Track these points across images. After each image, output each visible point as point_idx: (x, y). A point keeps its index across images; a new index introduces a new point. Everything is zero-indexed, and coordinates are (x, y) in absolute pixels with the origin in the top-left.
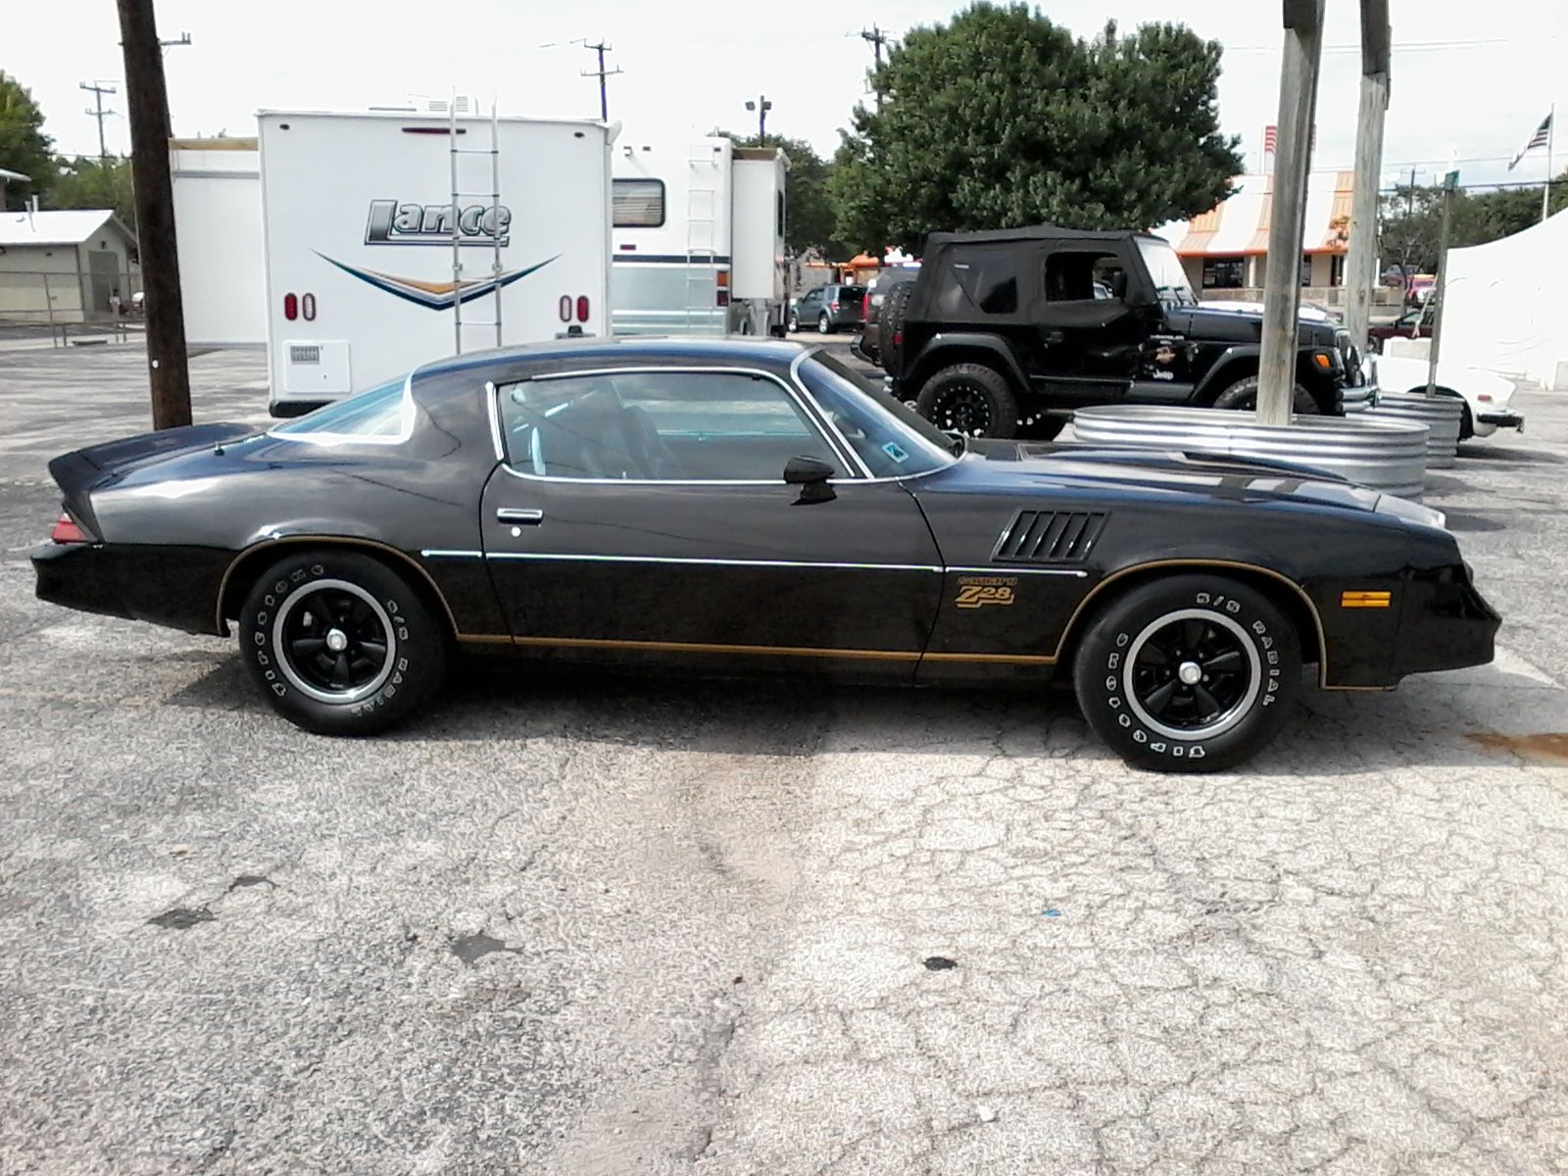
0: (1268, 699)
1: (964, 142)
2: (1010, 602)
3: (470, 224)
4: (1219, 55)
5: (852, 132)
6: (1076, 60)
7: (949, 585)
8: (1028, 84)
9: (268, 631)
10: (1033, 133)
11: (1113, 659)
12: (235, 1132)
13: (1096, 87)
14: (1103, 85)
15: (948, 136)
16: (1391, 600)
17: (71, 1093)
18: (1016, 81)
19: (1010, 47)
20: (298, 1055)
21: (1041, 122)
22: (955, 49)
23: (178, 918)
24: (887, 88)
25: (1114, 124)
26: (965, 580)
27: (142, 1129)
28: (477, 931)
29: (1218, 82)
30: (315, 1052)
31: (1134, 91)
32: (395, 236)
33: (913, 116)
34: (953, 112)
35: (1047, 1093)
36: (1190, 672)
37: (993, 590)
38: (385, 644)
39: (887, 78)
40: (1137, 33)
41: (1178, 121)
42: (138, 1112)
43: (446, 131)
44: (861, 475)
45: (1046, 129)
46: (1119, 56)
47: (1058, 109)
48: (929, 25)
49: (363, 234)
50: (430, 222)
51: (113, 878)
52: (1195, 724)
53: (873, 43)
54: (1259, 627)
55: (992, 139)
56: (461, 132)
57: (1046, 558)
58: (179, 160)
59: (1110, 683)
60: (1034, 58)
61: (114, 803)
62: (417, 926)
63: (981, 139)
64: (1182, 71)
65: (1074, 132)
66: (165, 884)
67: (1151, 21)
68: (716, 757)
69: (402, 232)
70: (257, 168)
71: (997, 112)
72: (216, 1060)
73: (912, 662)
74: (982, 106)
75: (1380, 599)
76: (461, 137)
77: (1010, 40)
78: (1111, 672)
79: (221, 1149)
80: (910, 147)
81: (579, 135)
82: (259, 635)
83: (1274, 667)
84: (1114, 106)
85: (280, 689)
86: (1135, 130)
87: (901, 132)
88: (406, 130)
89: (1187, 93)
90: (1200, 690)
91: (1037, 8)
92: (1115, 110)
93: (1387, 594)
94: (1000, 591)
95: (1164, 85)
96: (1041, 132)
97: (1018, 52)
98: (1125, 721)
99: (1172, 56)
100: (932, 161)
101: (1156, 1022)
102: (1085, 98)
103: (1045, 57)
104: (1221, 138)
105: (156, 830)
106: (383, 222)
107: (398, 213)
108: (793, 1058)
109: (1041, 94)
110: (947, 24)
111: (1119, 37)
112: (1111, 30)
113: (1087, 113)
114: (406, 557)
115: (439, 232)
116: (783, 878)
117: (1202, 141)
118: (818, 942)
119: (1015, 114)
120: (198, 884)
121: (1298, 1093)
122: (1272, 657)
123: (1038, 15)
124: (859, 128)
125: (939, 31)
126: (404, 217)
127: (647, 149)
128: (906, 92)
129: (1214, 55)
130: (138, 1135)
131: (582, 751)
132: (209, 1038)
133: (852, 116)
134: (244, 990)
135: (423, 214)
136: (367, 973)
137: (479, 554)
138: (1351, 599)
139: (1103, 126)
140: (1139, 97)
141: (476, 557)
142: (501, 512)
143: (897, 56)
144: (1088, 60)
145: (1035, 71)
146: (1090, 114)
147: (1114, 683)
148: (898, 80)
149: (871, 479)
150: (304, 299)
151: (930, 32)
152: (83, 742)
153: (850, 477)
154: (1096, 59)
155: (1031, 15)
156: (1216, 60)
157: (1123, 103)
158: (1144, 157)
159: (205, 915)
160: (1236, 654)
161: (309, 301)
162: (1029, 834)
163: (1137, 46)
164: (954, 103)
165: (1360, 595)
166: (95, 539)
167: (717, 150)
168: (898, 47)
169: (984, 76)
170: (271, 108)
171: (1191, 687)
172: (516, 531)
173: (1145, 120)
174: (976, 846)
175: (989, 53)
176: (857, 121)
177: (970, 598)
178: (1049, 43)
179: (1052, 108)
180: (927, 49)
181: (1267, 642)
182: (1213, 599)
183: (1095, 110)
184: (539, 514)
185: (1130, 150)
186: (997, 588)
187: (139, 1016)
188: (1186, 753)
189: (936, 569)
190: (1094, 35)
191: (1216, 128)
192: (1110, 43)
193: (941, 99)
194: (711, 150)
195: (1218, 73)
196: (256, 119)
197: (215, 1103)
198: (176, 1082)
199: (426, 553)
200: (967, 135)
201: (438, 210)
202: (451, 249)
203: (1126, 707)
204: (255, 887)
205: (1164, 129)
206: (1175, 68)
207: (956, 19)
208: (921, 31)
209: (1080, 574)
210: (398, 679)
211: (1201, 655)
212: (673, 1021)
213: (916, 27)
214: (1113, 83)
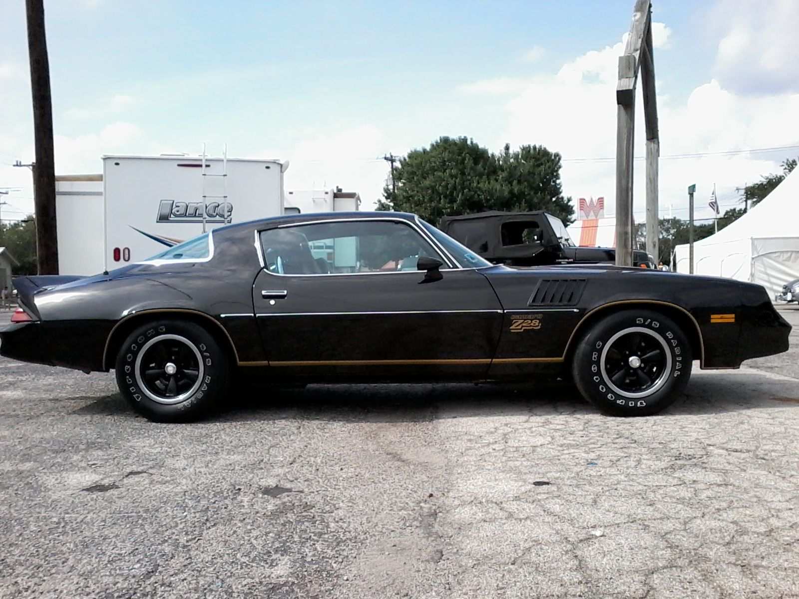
0: (676, 374)
1: (439, 202)
2: (539, 327)
3: (211, 212)
4: (560, 159)
5: (384, 200)
6: (490, 163)
7: (506, 320)
8: (469, 174)
9: (133, 364)
10: (472, 197)
11: (595, 356)
12: (159, 565)
13: (502, 175)
14: (505, 174)
15: (431, 200)
16: (736, 318)
17: (54, 555)
18: (463, 173)
19: (460, 157)
20: (187, 534)
21: (476, 192)
22: (433, 159)
23: (99, 488)
24: (400, 179)
25: (511, 192)
26: (514, 317)
27: (101, 566)
28: (275, 485)
29: (560, 172)
30: (196, 532)
31: (520, 176)
32: (172, 218)
33: (413, 191)
34: (433, 188)
35: (627, 524)
36: (634, 361)
37: (530, 321)
38: (198, 370)
39: (400, 174)
40: (520, 150)
41: (543, 190)
42: (97, 560)
43: (200, 166)
44: (455, 267)
45: (479, 195)
46: (512, 160)
47: (484, 185)
48: (420, 149)
49: (155, 216)
50: (191, 211)
51: (56, 475)
52: (639, 390)
53: (390, 162)
54: (669, 335)
55: (453, 201)
56: (207, 166)
57: (557, 303)
58: (60, 186)
59: (594, 368)
60: (471, 162)
61: (50, 448)
62: (239, 485)
63: (448, 200)
64: (542, 167)
65: (492, 196)
66: (87, 476)
67: (526, 144)
68: (380, 424)
69: (176, 216)
70: (102, 190)
71: (455, 188)
72: (138, 537)
73: (487, 364)
74: (446, 186)
75: (730, 318)
76: (208, 168)
77: (460, 154)
78: (594, 362)
79: (153, 572)
80: (413, 206)
81: (268, 168)
82: (127, 367)
83: (678, 356)
84: (511, 183)
85: (138, 397)
86: (522, 194)
87: (408, 199)
88: (179, 165)
89: (545, 177)
90: (640, 372)
91: (471, 139)
92: (511, 185)
93: (733, 316)
94: (533, 321)
95: (534, 174)
96: (476, 196)
97: (464, 159)
98: (602, 389)
99: (537, 159)
100: (424, 212)
101: (671, 497)
102: (497, 180)
103: (476, 162)
104: (562, 198)
105: (75, 458)
106: (166, 211)
107: (174, 206)
108: (476, 521)
109: (476, 179)
110: (428, 148)
111: (511, 151)
112: (507, 148)
113: (498, 187)
114: (213, 319)
115: (195, 216)
116: (439, 460)
117: (554, 199)
118: (469, 480)
119: (463, 189)
120: (106, 475)
121: (765, 517)
122: (677, 351)
123: (472, 142)
124: (387, 198)
125: (425, 151)
126: (177, 208)
127: (291, 193)
128: (410, 180)
129: (557, 158)
130: (100, 568)
131: (306, 424)
132: (131, 530)
133: (383, 192)
134: (147, 511)
135: (187, 206)
136: (217, 502)
137: (253, 315)
138: (716, 319)
139: (506, 193)
140: (522, 179)
141: (251, 316)
142: (264, 293)
143: (404, 163)
144: (497, 162)
145: (472, 168)
146: (499, 187)
147: (596, 368)
148: (405, 175)
149: (461, 269)
150: (124, 250)
151: (421, 153)
152: (27, 429)
153: (450, 268)
154: (501, 163)
155: (469, 142)
156: (559, 161)
157: (515, 182)
158: (527, 207)
159: (113, 486)
160: (658, 351)
161: (127, 251)
162: (565, 439)
163: (520, 157)
164: (433, 184)
165: (719, 316)
166: (37, 319)
167: (327, 193)
168: (405, 159)
169: (447, 171)
170: (110, 154)
171: (635, 370)
172: (272, 302)
173: (526, 189)
174: (539, 444)
175: (449, 161)
176: (386, 195)
177: (517, 326)
178: (478, 155)
179: (481, 185)
180: (419, 160)
181: (674, 343)
182: (645, 321)
183: (502, 186)
184: (285, 292)
185: (520, 204)
186: (532, 320)
187: (87, 523)
188: (636, 404)
189: (499, 311)
190: (499, 151)
191: (561, 193)
192: (507, 154)
193: (427, 183)
194: (324, 193)
195: (560, 167)
196: (102, 161)
197: (143, 554)
198: (116, 547)
199: (223, 316)
200: (440, 199)
201: (195, 205)
202: (201, 224)
203: (602, 382)
204: (140, 475)
205: (536, 193)
206: (539, 166)
207: (432, 145)
208: (416, 152)
209: (575, 310)
210: (205, 388)
211: (639, 353)
212: (400, 513)
213: (413, 151)
214: (510, 173)
